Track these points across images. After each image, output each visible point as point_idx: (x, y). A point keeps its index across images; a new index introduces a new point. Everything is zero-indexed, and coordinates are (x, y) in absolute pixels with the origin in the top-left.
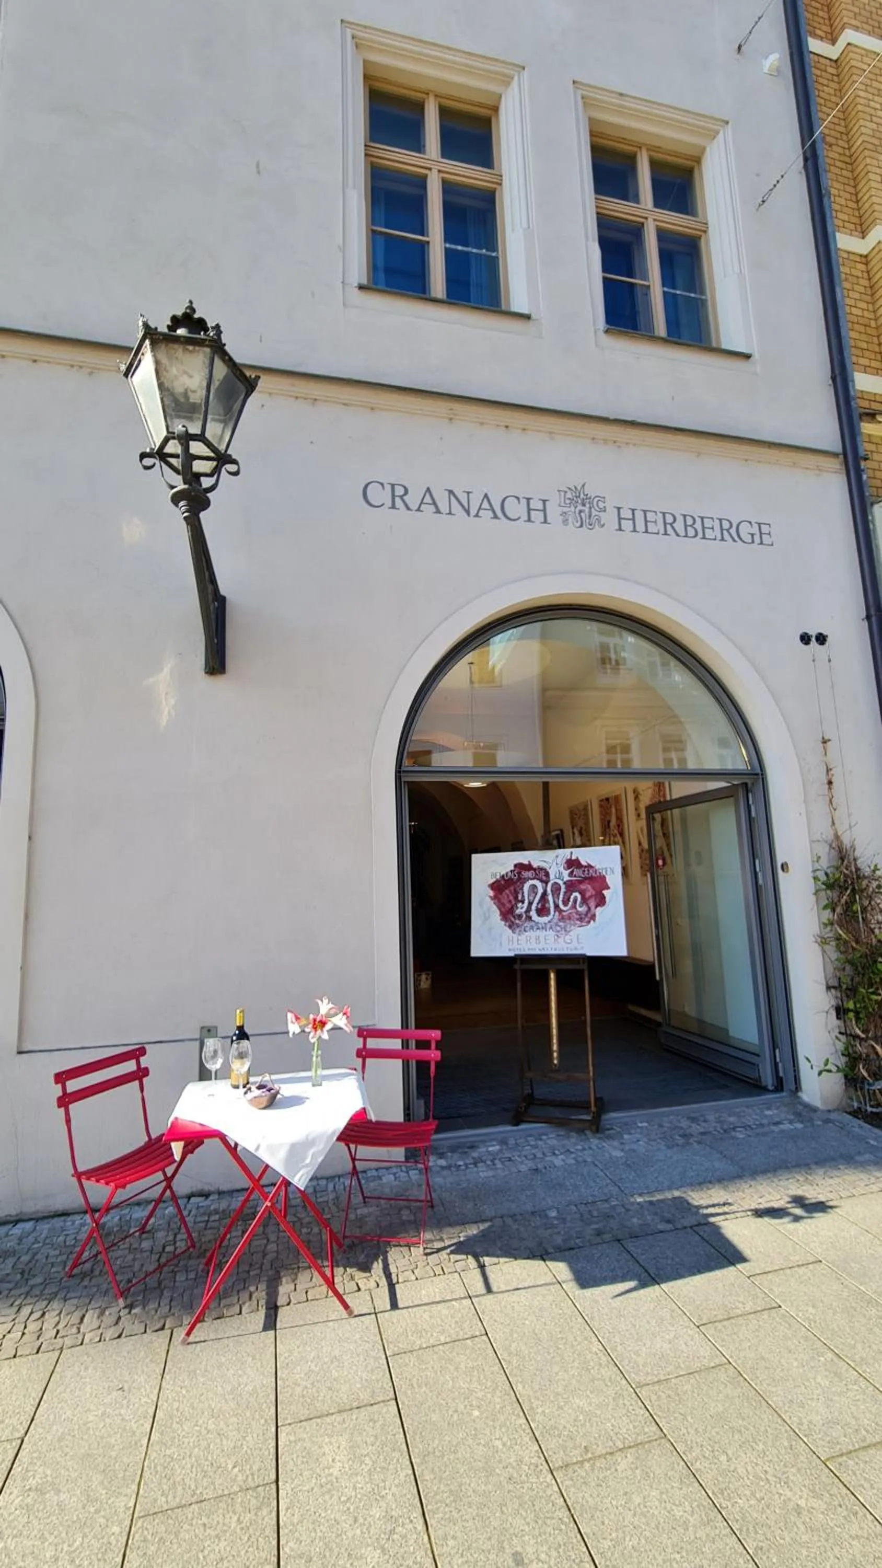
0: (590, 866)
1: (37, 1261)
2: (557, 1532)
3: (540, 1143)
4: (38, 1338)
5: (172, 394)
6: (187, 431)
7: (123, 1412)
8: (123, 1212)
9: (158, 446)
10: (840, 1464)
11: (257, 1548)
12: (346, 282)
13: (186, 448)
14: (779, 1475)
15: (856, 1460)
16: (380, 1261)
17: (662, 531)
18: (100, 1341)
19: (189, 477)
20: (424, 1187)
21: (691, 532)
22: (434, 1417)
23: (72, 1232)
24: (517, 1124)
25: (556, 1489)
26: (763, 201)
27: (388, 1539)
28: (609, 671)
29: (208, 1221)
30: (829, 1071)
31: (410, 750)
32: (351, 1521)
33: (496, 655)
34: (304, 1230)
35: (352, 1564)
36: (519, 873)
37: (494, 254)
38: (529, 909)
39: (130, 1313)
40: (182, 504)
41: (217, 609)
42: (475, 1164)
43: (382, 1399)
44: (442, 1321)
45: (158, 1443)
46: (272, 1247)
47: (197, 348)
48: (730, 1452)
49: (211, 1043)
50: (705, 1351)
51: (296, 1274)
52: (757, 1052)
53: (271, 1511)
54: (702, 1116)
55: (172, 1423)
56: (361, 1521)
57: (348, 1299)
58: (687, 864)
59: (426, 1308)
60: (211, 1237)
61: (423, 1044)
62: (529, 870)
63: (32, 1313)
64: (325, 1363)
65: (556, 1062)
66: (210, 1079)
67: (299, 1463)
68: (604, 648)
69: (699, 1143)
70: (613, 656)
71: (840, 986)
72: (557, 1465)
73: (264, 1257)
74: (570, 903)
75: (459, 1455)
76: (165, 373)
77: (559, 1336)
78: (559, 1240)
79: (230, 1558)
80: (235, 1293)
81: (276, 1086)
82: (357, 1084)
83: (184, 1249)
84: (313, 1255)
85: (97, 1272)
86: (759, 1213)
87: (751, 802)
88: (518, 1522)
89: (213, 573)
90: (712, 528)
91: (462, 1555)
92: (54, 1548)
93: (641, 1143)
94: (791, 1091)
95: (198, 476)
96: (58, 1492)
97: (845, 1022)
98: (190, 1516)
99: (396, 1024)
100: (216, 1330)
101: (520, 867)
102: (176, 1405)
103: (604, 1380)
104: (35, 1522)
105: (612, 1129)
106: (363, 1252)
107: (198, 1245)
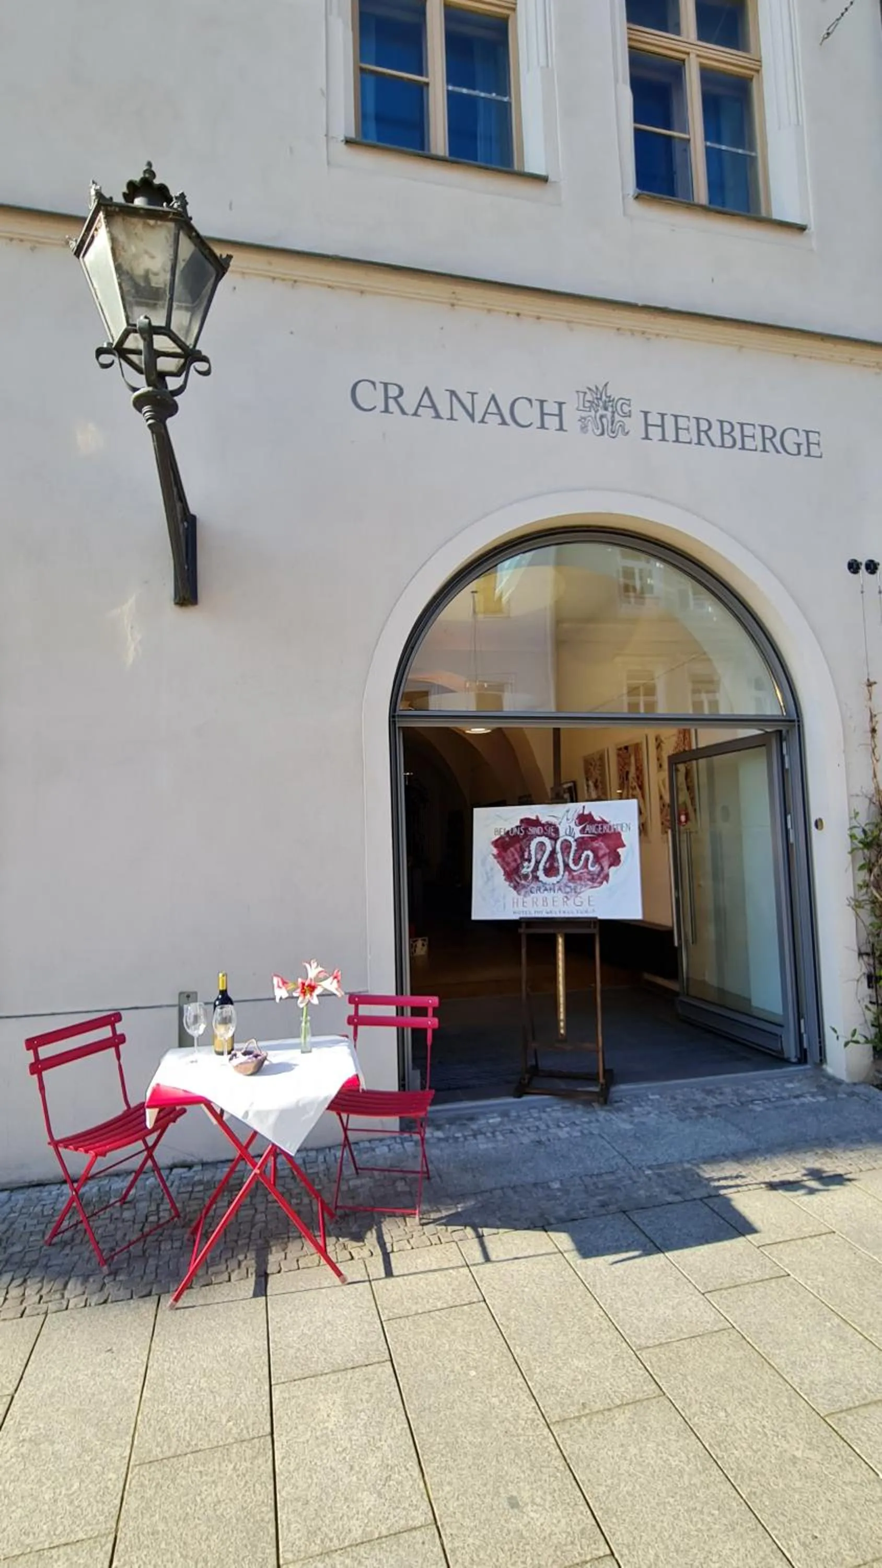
0: (604, 822)
1: (14, 1230)
2: (552, 1479)
3: (544, 1115)
4: (21, 1303)
5: (132, 278)
6: (150, 323)
7: (113, 1371)
8: (102, 1183)
9: (116, 340)
10: (839, 1419)
11: (254, 1492)
12: (330, 135)
13: (149, 343)
14: (777, 1429)
15: (855, 1416)
16: (374, 1231)
17: (695, 440)
18: (85, 1306)
19: (153, 377)
20: (420, 1159)
21: (728, 441)
22: (430, 1377)
23: (48, 1202)
24: (520, 1097)
25: (552, 1440)
26: (828, 34)
27: (384, 1485)
28: (632, 600)
29: (192, 1192)
30: (857, 1042)
31: (407, 690)
32: (347, 1469)
33: (505, 580)
34: (294, 1201)
35: (348, 1507)
36: (526, 829)
37: (506, 99)
38: (536, 869)
39: (115, 1279)
40: (146, 408)
41: (187, 529)
42: (475, 1136)
43: (376, 1360)
44: (439, 1288)
45: (150, 1399)
46: (260, 1217)
47: (159, 223)
48: (729, 1410)
49: (191, 1009)
50: (710, 1316)
51: (286, 1244)
52: (782, 1023)
53: (267, 1461)
54: (718, 1088)
55: (163, 1382)
56: (357, 1469)
57: (341, 1267)
58: (712, 820)
59: (421, 1276)
60: (196, 1207)
61: (419, 1011)
62: (536, 826)
63: (12, 1279)
64: (319, 1327)
65: (562, 1031)
66: (193, 1045)
67: (294, 1417)
68: (628, 573)
69: (713, 1115)
70: (638, 584)
71: (873, 953)
72: (554, 1420)
73: (252, 1227)
74: (581, 863)
75: (455, 1411)
76: (123, 253)
77: (559, 1302)
78: (561, 1212)
79: (227, 1501)
80: (223, 1261)
81: (264, 1053)
82: (349, 1051)
83: (168, 1219)
84: (305, 1224)
85: (78, 1241)
86: (772, 1186)
87: (785, 752)
88: (514, 1470)
89: (182, 489)
90: (753, 437)
91: (458, 1499)
92: (52, 1491)
93: (652, 1115)
94: (815, 1064)
95: (162, 375)
96: (52, 1443)
97: (876, 991)
98: (186, 1464)
99: (391, 991)
100: (205, 1297)
101: (527, 822)
102: (167, 1365)
103: (604, 1344)
104: (32, 1469)
105: (621, 1101)
106: (356, 1222)
107: (182, 1215)
